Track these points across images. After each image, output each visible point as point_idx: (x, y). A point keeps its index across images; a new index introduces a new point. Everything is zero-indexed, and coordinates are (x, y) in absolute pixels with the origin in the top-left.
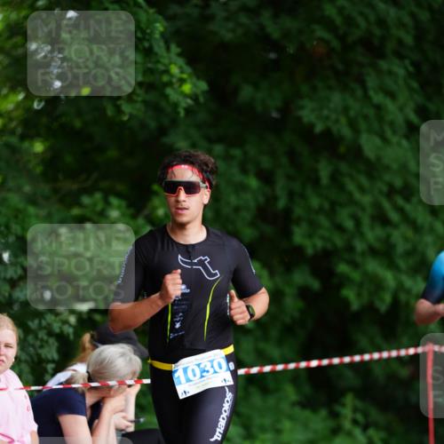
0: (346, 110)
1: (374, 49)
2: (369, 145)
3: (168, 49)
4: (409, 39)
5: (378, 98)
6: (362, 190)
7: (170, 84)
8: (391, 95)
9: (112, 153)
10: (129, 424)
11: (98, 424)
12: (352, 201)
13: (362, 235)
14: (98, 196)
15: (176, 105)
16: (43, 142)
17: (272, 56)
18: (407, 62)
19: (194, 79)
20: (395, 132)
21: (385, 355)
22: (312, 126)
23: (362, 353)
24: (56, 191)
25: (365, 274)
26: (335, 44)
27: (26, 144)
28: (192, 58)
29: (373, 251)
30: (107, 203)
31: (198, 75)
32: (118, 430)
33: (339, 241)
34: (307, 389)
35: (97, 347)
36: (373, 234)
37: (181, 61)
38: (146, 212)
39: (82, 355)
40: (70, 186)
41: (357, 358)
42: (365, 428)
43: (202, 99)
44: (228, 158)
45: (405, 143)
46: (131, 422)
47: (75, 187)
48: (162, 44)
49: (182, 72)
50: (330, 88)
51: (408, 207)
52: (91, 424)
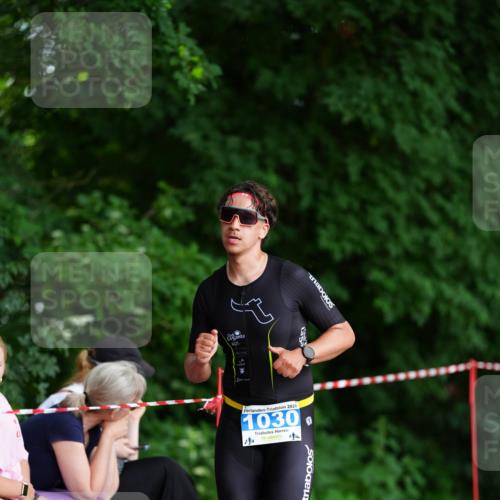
0: (378, 97)
1: (411, 29)
2: (405, 136)
3: (176, 29)
4: (449, 17)
5: (414, 84)
6: (397, 187)
7: (179, 68)
8: (430, 80)
9: (113, 147)
10: (132, 451)
11: (97, 452)
12: (385, 200)
13: (396, 237)
14: (97, 195)
15: (185, 91)
16: (34, 134)
17: (295, 36)
18: (447, 43)
19: (206, 63)
20: (433, 122)
21: (423, 373)
22: (339, 115)
23: (395, 372)
24: (49, 189)
25: (401, 282)
26: (366, 22)
27: (16, 136)
28: (204, 39)
29: (408, 257)
30: (107, 203)
31: (210, 57)
32: (120, 458)
33: (370, 244)
34: (334, 412)
35: (95, 365)
36: (409, 237)
37: (191, 43)
38: (151, 212)
39: (78, 374)
40: (64, 184)
41: (391, 378)
42: (399, 456)
43: (215, 85)
44: (244, 151)
45: (444, 133)
46: (135, 449)
47: (71, 185)
48: (169, 23)
49: (192, 54)
50: (360, 73)
51: (448, 207)
52: (88, 451)
